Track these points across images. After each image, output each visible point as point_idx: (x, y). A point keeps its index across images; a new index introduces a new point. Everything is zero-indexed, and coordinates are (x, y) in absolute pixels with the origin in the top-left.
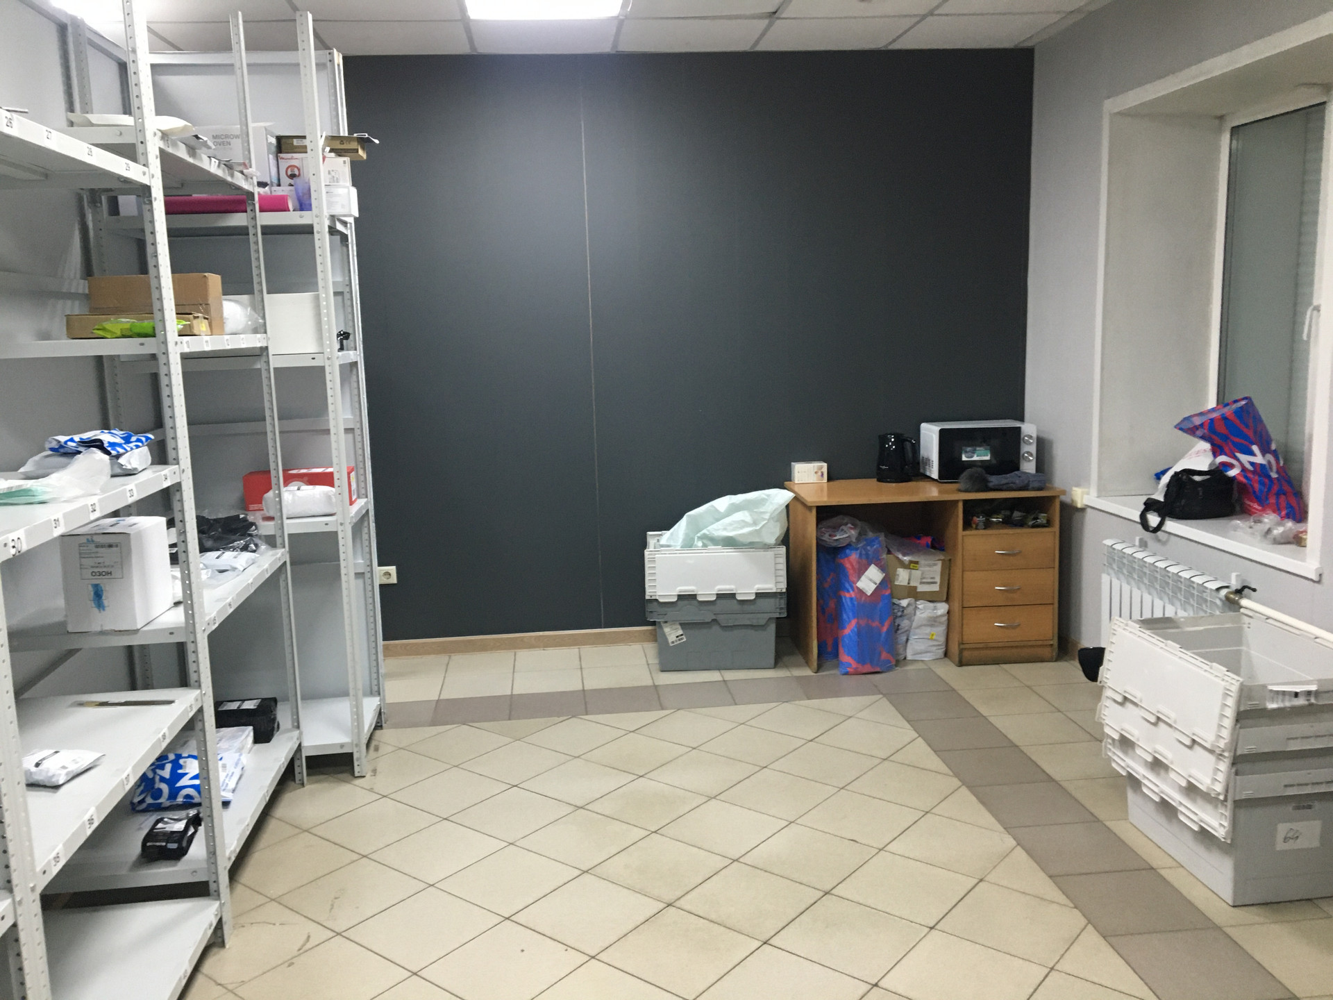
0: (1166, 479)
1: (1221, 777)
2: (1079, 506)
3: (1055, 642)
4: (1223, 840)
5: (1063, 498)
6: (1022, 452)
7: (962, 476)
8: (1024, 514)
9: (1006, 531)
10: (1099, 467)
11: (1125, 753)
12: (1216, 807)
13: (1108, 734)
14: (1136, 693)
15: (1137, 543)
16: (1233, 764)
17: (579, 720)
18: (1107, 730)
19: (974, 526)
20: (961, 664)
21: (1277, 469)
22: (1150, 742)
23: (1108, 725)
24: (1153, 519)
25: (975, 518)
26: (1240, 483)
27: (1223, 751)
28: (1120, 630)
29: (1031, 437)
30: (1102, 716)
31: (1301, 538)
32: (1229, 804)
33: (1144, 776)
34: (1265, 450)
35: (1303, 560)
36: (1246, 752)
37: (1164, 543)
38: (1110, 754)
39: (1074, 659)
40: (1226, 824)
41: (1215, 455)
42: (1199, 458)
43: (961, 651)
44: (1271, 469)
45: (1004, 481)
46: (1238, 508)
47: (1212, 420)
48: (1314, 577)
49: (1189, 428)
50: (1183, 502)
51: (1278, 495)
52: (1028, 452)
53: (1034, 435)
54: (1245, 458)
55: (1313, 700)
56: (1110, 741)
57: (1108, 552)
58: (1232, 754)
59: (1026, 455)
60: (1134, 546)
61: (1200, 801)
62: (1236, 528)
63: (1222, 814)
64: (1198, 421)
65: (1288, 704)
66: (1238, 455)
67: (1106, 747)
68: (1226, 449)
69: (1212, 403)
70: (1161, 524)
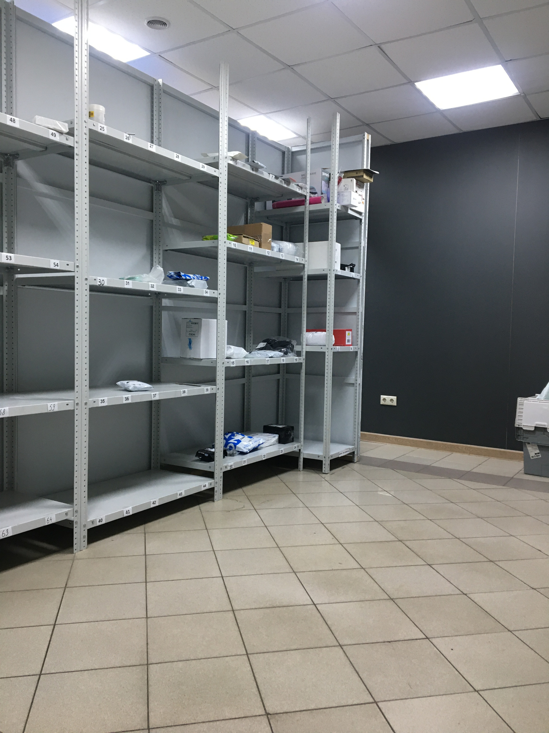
17: (452, 480)
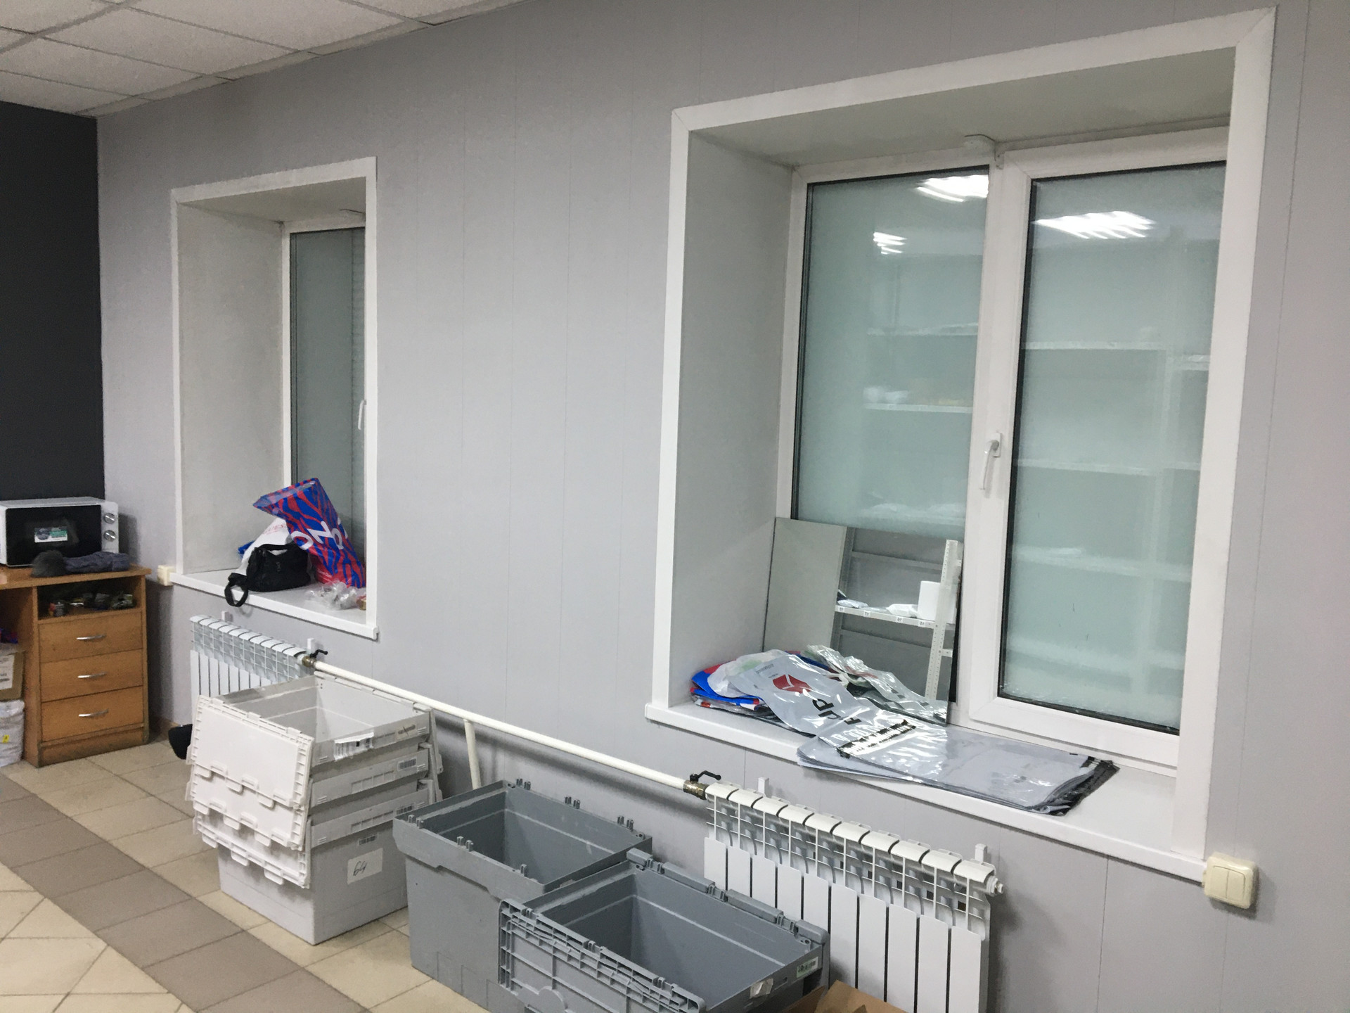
0: (248, 553)
1: (299, 831)
2: (166, 583)
3: (146, 725)
4: (303, 887)
5: (148, 576)
6: (103, 531)
7: (37, 559)
8: (108, 596)
9: (86, 616)
10: (185, 546)
11: (215, 826)
12: (296, 858)
13: (197, 812)
14: (222, 767)
15: (223, 618)
16: (309, 816)
18: (197, 807)
19: (52, 613)
20: (42, 764)
21: (343, 542)
22: (237, 811)
23: (197, 802)
24: (238, 594)
25: (52, 605)
26: (313, 555)
27: (300, 806)
28: (205, 708)
29: (112, 515)
30: (191, 794)
31: (363, 602)
32: (308, 855)
33: (233, 844)
34: (332, 525)
35: (364, 622)
36: (319, 802)
37: (249, 615)
38: (200, 830)
39: (164, 739)
40: (305, 872)
41: (291, 531)
42: (276, 534)
43: (41, 751)
44: (338, 543)
45: (86, 563)
46: (312, 577)
47: (285, 499)
48: (373, 636)
49: (267, 506)
50: (264, 576)
51: (344, 564)
52: (109, 531)
53: (116, 514)
54: (315, 533)
55: (371, 747)
56: (200, 817)
57: (195, 629)
58: (308, 808)
59: (108, 534)
60: (220, 620)
61: (283, 856)
62: (310, 597)
63: (301, 863)
64: (274, 500)
65: (351, 753)
66: (309, 530)
67: (197, 824)
68: (300, 526)
69: (287, 483)
70: (245, 597)
